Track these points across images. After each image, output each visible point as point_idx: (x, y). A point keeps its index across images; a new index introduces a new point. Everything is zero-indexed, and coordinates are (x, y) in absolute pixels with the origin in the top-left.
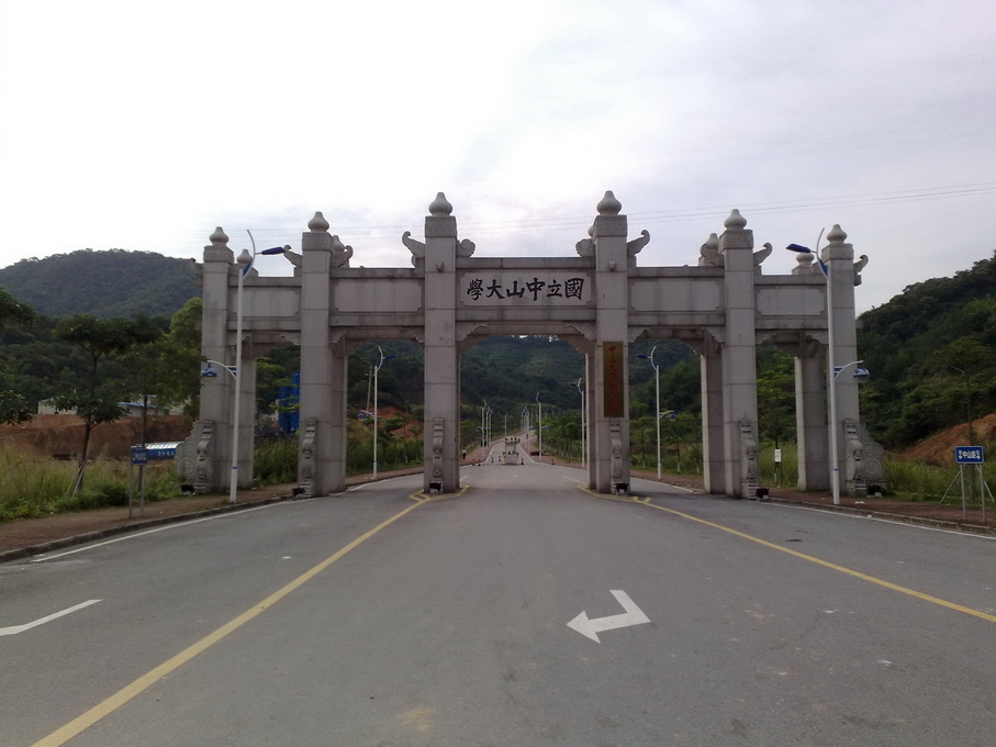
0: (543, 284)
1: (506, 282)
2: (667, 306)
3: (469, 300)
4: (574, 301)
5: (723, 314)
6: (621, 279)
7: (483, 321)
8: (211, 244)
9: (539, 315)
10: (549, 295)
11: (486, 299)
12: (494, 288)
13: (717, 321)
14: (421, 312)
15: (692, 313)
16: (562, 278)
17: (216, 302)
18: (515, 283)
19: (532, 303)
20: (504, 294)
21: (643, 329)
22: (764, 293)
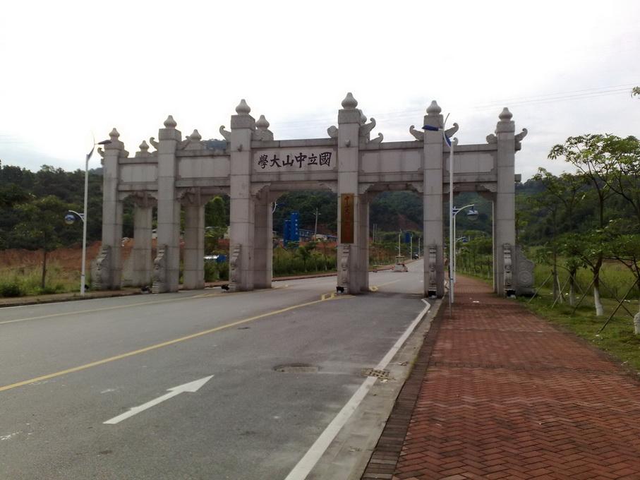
0: (305, 157)
1: (283, 154)
2: (386, 169)
3: (259, 168)
4: (325, 167)
5: (422, 174)
6: (354, 151)
7: (268, 182)
8: (109, 138)
9: (302, 177)
10: (309, 164)
11: (271, 168)
12: (275, 160)
13: (418, 178)
14: (228, 178)
15: (402, 173)
16: (317, 152)
17: (111, 174)
18: (288, 156)
19: (298, 169)
20: (281, 164)
21: (369, 185)
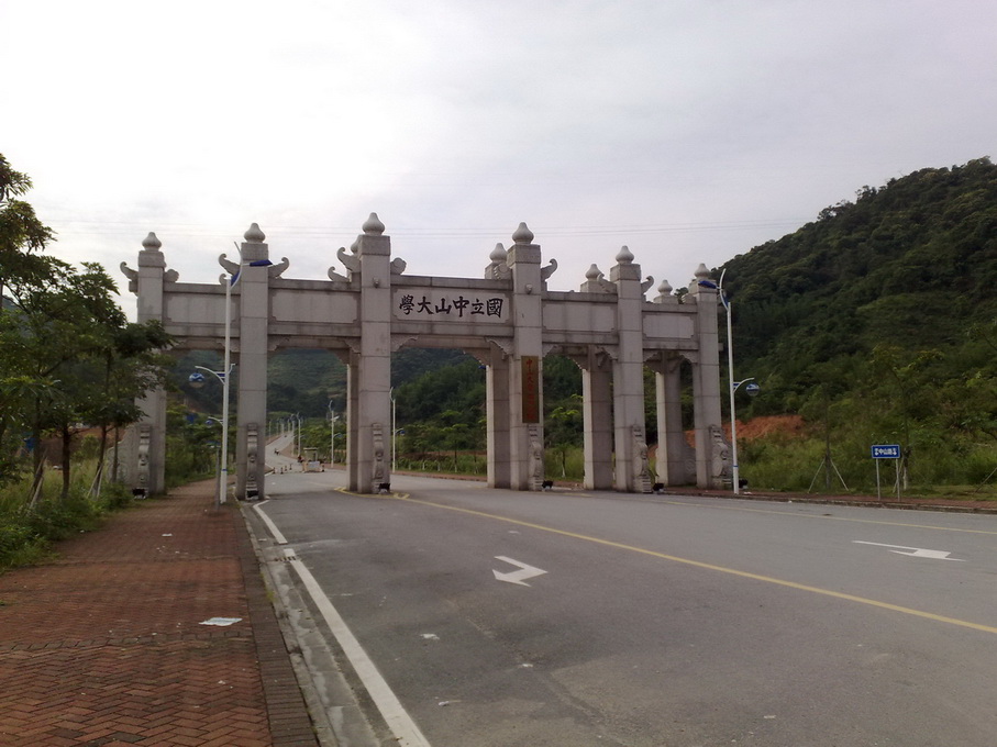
0: (467, 302)
1: (435, 298)
2: (572, 327)
3: (401, 314)
4: (494, 318)
5: (617, 335)
6: (535, 301)
7: (416, 334)
8: (143, 249)
9: (464, 330)
10: (473, 313)
11: (416, 314)
12: (424, 304)
13: (612, 340)
14: (358, 323)
15: (592, 333)
16: (484, 297)
17: (151, 307)
18: (443, 300)
19: (457, 319)
20: (434, 310)
21: (552, 346)
22: (649, 318)
